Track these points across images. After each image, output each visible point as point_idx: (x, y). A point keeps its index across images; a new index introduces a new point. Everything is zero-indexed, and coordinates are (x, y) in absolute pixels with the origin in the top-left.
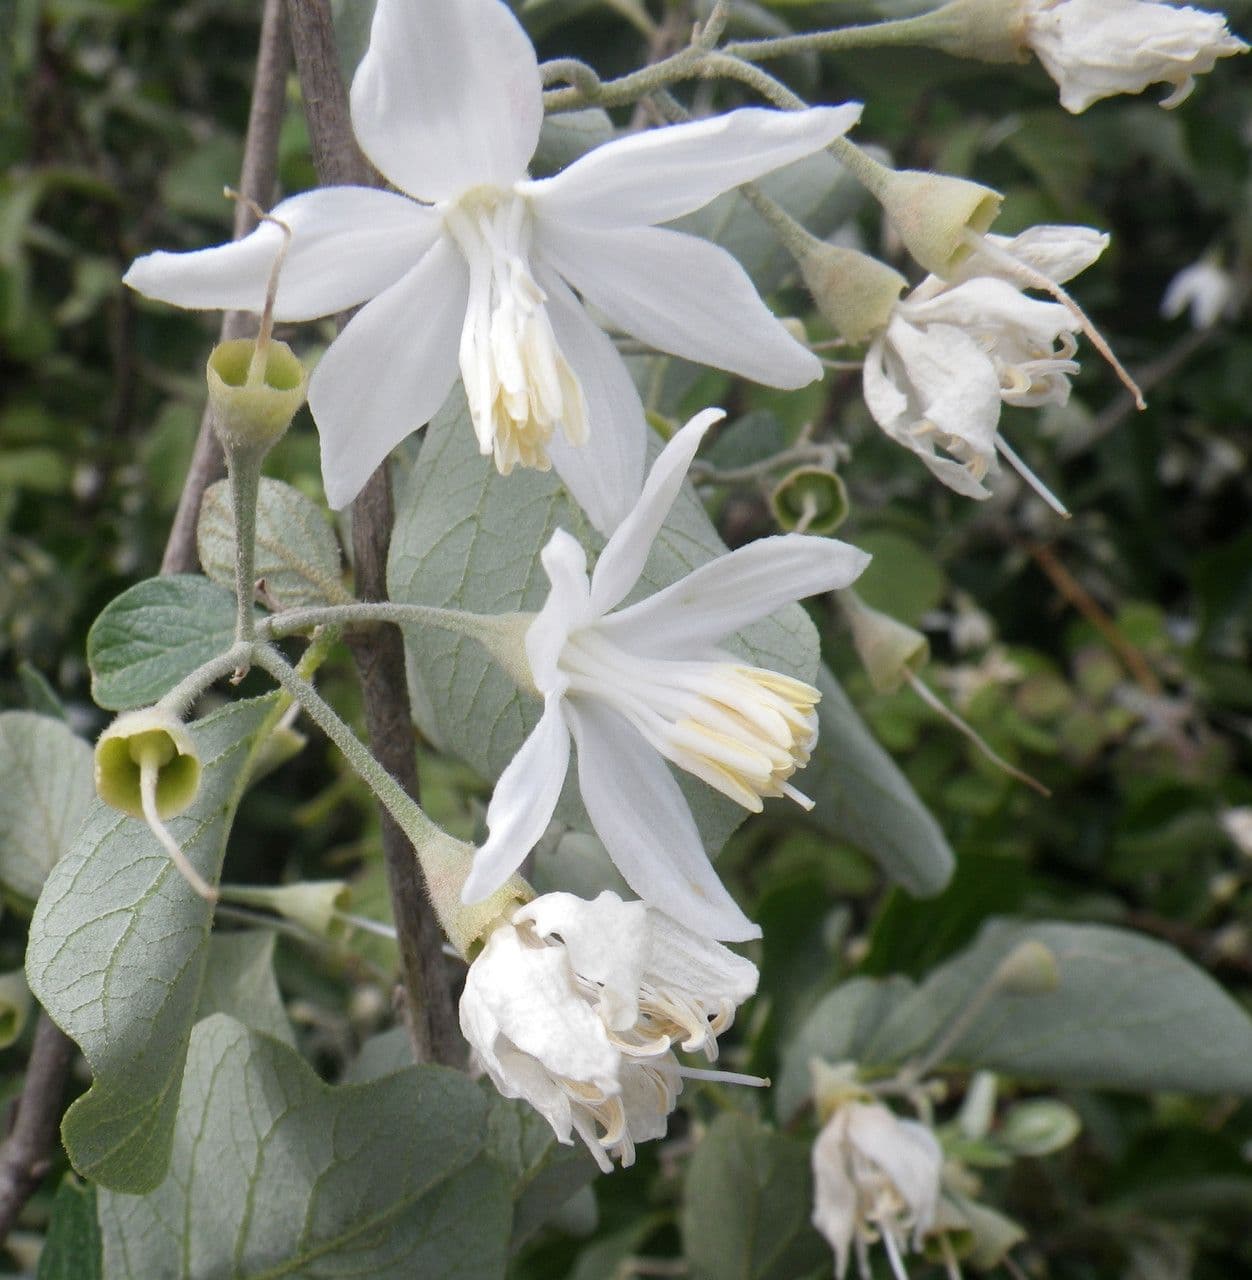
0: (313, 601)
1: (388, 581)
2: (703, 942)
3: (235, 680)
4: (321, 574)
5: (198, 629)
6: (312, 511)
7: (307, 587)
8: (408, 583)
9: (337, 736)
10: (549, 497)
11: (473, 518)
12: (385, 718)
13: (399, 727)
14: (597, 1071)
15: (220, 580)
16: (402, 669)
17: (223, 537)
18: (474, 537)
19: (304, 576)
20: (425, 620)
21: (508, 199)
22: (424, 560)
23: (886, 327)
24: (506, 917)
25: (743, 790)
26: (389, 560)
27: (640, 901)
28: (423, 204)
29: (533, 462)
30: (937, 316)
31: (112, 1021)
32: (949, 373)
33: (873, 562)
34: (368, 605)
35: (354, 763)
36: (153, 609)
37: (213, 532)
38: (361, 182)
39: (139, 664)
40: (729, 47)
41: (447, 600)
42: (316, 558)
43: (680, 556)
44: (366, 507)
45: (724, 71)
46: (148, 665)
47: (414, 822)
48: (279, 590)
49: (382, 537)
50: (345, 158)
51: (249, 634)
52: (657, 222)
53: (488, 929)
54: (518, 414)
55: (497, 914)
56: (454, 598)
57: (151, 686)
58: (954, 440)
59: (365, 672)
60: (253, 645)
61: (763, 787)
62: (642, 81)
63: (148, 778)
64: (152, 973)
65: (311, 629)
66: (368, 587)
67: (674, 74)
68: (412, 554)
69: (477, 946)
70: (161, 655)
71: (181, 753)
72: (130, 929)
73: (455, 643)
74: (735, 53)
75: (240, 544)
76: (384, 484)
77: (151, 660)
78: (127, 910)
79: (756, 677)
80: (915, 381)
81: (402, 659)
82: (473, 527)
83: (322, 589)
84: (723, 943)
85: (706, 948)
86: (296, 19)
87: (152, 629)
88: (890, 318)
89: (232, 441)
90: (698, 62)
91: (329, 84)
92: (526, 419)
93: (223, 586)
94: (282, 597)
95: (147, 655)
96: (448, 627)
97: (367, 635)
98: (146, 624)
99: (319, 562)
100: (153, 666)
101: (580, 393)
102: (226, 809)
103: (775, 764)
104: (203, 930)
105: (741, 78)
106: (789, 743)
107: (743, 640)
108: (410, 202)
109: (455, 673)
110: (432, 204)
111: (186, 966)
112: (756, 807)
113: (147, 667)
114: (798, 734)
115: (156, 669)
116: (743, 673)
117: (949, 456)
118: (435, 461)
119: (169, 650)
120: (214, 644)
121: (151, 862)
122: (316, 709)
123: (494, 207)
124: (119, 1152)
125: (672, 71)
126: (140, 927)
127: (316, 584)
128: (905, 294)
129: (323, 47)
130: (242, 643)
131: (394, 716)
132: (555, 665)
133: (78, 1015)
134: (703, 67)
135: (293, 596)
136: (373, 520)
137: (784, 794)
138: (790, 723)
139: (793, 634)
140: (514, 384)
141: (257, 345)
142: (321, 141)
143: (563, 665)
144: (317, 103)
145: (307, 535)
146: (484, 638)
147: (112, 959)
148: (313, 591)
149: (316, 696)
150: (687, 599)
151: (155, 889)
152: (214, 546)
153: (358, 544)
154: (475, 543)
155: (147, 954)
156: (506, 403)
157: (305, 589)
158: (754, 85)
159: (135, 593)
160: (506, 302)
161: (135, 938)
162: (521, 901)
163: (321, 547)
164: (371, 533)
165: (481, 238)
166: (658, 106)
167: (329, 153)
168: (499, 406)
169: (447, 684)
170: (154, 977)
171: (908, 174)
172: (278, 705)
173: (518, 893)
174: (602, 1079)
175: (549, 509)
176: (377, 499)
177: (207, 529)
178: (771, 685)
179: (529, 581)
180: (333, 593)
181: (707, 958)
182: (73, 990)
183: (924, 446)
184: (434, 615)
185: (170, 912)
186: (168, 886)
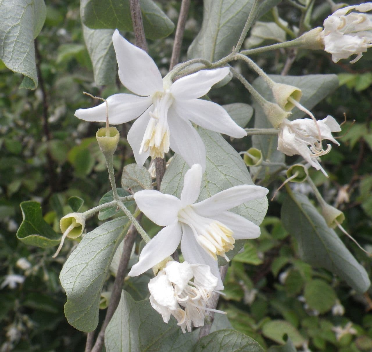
4: (146, 187)
8: (164, 188)
11: (180, 173)
14: (169, 304)
18: (180, 177)
19: (142, 187)
22: (169, 183)
31: (75, 287)
37: (125, 177)
40: (242, 52)
42: (145, 183)
45: (239, 58)
56: (175, 193)
63: (70, 228)
64: (88, 278)
68: (166, 182)
72: (85, 267)
74: (243, 54)
76: (163, 165)
78: (86, 263)
89: (102, 150)
90: (234, 56)
102: (115, 242)
111: (97, 277)
121: (93, 252)
124: (79, 320)
125: (228, 59)
126: (88, 267)
133: (67, 285)
147: (79, 274)
151: (93, 259)
152: (125, 180)
154: (180, 179)
155: (88, 273)
161: (86, 269)
163: (147, 180)
174: (170, 306)
176: (161, 169)
182: (69, 279)
185: (95, 264)
186: (96, 258)
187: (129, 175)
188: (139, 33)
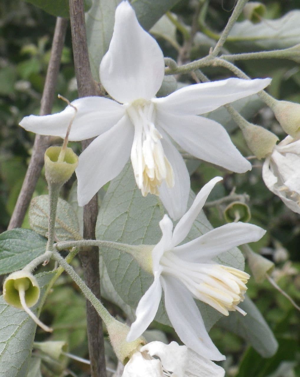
0: (70, 239)
1: (96, 233)
2: (205, 360)
3: (44, 264)
4: (73, 230)
5: (27, 247)
6: (70, 208)
7: (67, 234)
8: (103, 234)
9: (80, 285)
10: (153, 206)
11: (126, 213)
12: (91, 281)
13: (96, 285)
15: (36, 230)
16: (98, 265)
17: (38, 215)
18: (127, 219)
19: (67, 230)
20: (112, 246)
21: (149, 104)
22: (109, 226)
23: (271, 153)
24: (138, 350)
25: (222, 308)
26: (97, 226)
27: (184, 346)
28: (120, 104)
29: (154, 193)
30: (289, 151)
32: (293, 170)
33: (267, 233)
34: (92, 240)
35: (86, 295)
36: (11, 240)
37: (34, 214)
38: (101, 95)
39: (5, 259)
40: (222, 56)
41: (116, 240)
42: (71, 224)
43: (198, 229)
44: (89, 207)
45: (220, 64)
46: (8, 259)
47: (106, 316)
48: (58, 235)
49: (94, 218)
50: (89, 87)
51: (51, 249)
52: (198, 114)
53: (132, 353)
54: (151, 176)
55: (135, 348)
56: (120, 239)
57: (10, 267)
58: (293, 193)
59: (85, 265)
60: (52, 252)
61: (229, 307)
62: (192, 66)
63: (22, 294)
64: (13, 365)
65: (71, 248)
66: (88, 235)
67: (203, 64)
68: (104, 224)
69: (127, 360)
70: (14, 256)
71: (33, 286)
72: (5, 349)
73: (119, 256)
74: (224, 58)
75: (51, 217)
76: (95, 200)
77: (10, 258)
78: (4, 343)
79: (228, 270)
80: (281, 172)
81: (98, 261)
82: (126, 216)
83: (72, 235)
84: (213, 361)
85: (206, 363)
86: (75, 39)
87: (10, 247)
88: (273, 151)
89: (51, 180)
90: (211, 61)
91: (84, 62)
92: (154, 178)
93: (38, 233)
94: (59, 237)
95: (8, 256)
96: (120, 249)
97: (87, 252)
98: (8, 245)
99: (72, 226)
100: (10, 259)
101: (172, 170)
102: (38, 309)
103: (234, 299)
104: (30, 351)
105: (226, 67)
106: (239, 292)
107: (219, 259)
108: (117, 103)
109: (118, 266)
110: (122, 104)
111: (24, 363)
112: (227, 314)
113: (8, 260)
114: (242, 289)
115: (12, 261)
116: (223, 268)
117: (292, 198)
118: (113, 193)
119: (16, 254)
120: (33, 253)
121: (13, 326)
122: (73, 275)
123: (144, 106)
125: (202, 63)
126: (9, 349)
127: (71, 233)
128: (278, 143)
129: (83, 49)
130: (48, 251)
131: (94, 281)
132: (159, 263)
134: (213, 62)
135: (62, 237)
136: (91, 212)
137: (236, 310)
138: (240, 286)
139: (236, 257)
140: (151, 165)
141: (62, 149)
142: (81, 81)
143: (161, 263)
144: (80, 68)
145: (68, 216)
146: (133, 253)
148: (70, 236)
149: (73, 271)
150: (203, 243)
151: (14, 336)
152: (35, 218)
153: (85, 220)
154: (127, 221)
155: (11, 358)
156: (147, 172)
157: (67, 235)
158: (230, 69)
159: (5, 234)
160: (148, 138)
161: (7, 352)
162: (143, 344)
163: (73, 221)
164: (90, 216)
165: (139, 116)
166: (197, 75)
167: (83, 85)
168: (145, 173)
169: (115, 270)
170: (13, 366)
171: (282, 102)
172: (56, 274)
173: (142, 341)
175: (153, 210)
176: (93, 205)
177: (32, 212)
178: (233, 272)
179: (145, 235)
180: (77, 236)
181: (207, 366)
183: (282, 195)
184: (115, 245)
185: (19, 344)
186: (18, 335)
187: (44, 210)
188: (79, 9)
